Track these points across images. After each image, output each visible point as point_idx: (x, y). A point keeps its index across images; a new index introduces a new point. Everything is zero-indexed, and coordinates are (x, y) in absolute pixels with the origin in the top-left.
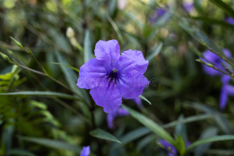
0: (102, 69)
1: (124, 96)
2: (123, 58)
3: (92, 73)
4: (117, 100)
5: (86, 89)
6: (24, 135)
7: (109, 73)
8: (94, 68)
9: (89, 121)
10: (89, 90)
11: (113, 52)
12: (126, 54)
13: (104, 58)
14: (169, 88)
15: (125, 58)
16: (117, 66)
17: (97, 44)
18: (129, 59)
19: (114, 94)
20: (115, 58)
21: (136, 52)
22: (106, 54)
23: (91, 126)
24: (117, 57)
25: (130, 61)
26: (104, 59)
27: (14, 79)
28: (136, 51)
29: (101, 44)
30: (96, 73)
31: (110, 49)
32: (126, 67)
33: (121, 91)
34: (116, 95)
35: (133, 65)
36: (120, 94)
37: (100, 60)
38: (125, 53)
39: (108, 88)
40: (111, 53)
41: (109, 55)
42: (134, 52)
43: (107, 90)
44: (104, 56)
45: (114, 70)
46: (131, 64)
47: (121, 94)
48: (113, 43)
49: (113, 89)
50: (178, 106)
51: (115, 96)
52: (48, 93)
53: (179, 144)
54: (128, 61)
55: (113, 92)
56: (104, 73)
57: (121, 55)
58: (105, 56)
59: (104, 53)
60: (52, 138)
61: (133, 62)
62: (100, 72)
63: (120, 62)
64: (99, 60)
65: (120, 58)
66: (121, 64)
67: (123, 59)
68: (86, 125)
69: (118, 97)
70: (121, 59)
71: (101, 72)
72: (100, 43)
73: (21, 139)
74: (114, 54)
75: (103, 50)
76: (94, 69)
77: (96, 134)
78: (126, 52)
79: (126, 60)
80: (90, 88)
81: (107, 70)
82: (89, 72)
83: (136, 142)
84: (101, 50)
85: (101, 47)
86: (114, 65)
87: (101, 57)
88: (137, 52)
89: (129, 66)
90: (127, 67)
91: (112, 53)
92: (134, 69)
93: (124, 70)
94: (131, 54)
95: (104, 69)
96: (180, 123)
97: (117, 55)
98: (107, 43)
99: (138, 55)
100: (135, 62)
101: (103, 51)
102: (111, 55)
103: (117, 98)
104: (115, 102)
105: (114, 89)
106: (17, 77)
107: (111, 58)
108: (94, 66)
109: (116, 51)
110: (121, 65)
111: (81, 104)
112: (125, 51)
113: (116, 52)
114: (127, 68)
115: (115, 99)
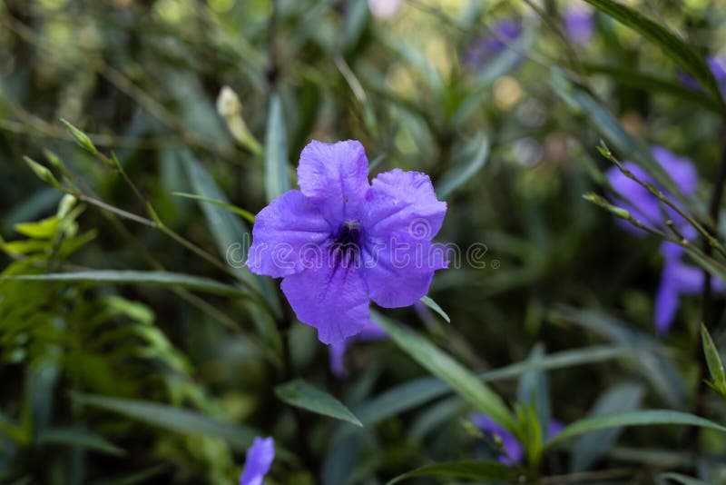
0: (317, 221)
1: (376, 298)
2: (376, 193)
3: (287, 234)
4: (355, 308)
5: (270, 277)
6: (89, 389)
7: (336, 232)
8: (294, 218)
9: (274, 357)
10: (280, 279)
11: (349, 175)
12: (386, 181)
13: (323, 191)
14: (516, 262)
15: (382, 193)
16: (358, 214)
17: (305, 151)
18: (393, 197)
19: (349, 292)
20: (356, 192)
21: (414, 178)
22: (330, 181)
23: (279, 371)
24: (360, 190)
25: (396, 202)
26: (324, 194)
27: (63, 235)
28: (414, 175)
29: (315, 150)
30: (299, 234)
31: (341, 166)
32: (381, 220)
33: (369, 283)
34: (355, 294)
35: (402, 214)
36: (364, 294)
37: (313, 197)
38: (382, 179)
39: (333, 275)
40: (342, 177)
41: (339, 185)
42: (406, 177)
43: (330, 281)
44: (322, 187)
45: (351, 223)
46: (397, 210)
47: (368, 292)
48: (349, 150)
49: (345, 278)
50: (534, 316)
51: (351, 297)
52: (161, 277)
53: (525, 428)
54: (390, 203)
55: (346, 286)
56: (322, 232)
57: (371, 184)
58: (325, 187)
59: (324, 178)
60: (165, 400)
61: (404, 205)
62: (310, 231)
63: (367, 203)
64: (309, 199)
65: (368, 192)
66: (371, 210)
67: (375, 195)
68: (268, 366)
69: (360, 302)
70: (370, 196)
71: (313, 231)
72: (314, 148)
73: (78, 400)
74: (351, 181)
75: (321, 169)
76: (293, 223)
77: (292, 396)
78: (386, 175)
79: (383, 199)
80: (282, 276)
81: (329, 223)
82: (281, 229)
83: (408, 417)
84: (315, 170)
85: (314, 162)
86: (349, 211)
87: (316, 190)
88: (416, 177)
89: (393, 217)
90: (388, 219)
91: (346, 177)
92: (405, 224)
93: (377, 227)
94: (398, 182)
95: (323, 221)
96: (533, 369)
97: (360, 185)
98: (332, 148)
99: (419, 186)
100: (410, 204)
101: (321, 173)
102: (343, 185)
103: (356, 305)
104: (352, 317)
105: (348, 277)
106: (71, 228)
107: (343, 192)
108: (295, 213)
109: (358, 174)
110: (370, 214)
111: (254, 309)
112: (383, 172)
113: (358, 177)
114: (386, 222)
115: (351, 308)
